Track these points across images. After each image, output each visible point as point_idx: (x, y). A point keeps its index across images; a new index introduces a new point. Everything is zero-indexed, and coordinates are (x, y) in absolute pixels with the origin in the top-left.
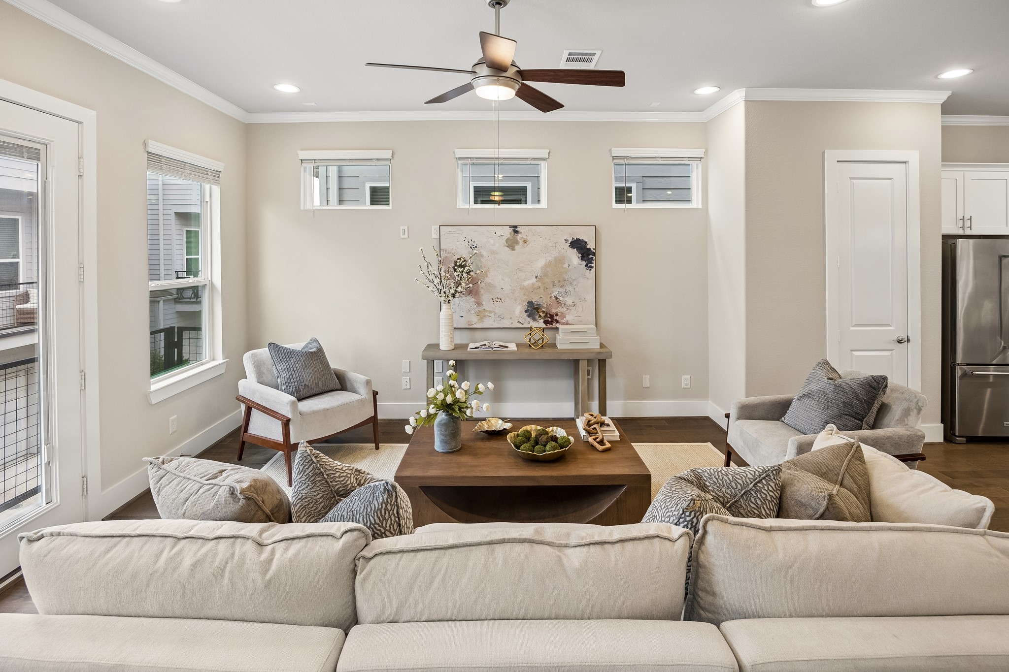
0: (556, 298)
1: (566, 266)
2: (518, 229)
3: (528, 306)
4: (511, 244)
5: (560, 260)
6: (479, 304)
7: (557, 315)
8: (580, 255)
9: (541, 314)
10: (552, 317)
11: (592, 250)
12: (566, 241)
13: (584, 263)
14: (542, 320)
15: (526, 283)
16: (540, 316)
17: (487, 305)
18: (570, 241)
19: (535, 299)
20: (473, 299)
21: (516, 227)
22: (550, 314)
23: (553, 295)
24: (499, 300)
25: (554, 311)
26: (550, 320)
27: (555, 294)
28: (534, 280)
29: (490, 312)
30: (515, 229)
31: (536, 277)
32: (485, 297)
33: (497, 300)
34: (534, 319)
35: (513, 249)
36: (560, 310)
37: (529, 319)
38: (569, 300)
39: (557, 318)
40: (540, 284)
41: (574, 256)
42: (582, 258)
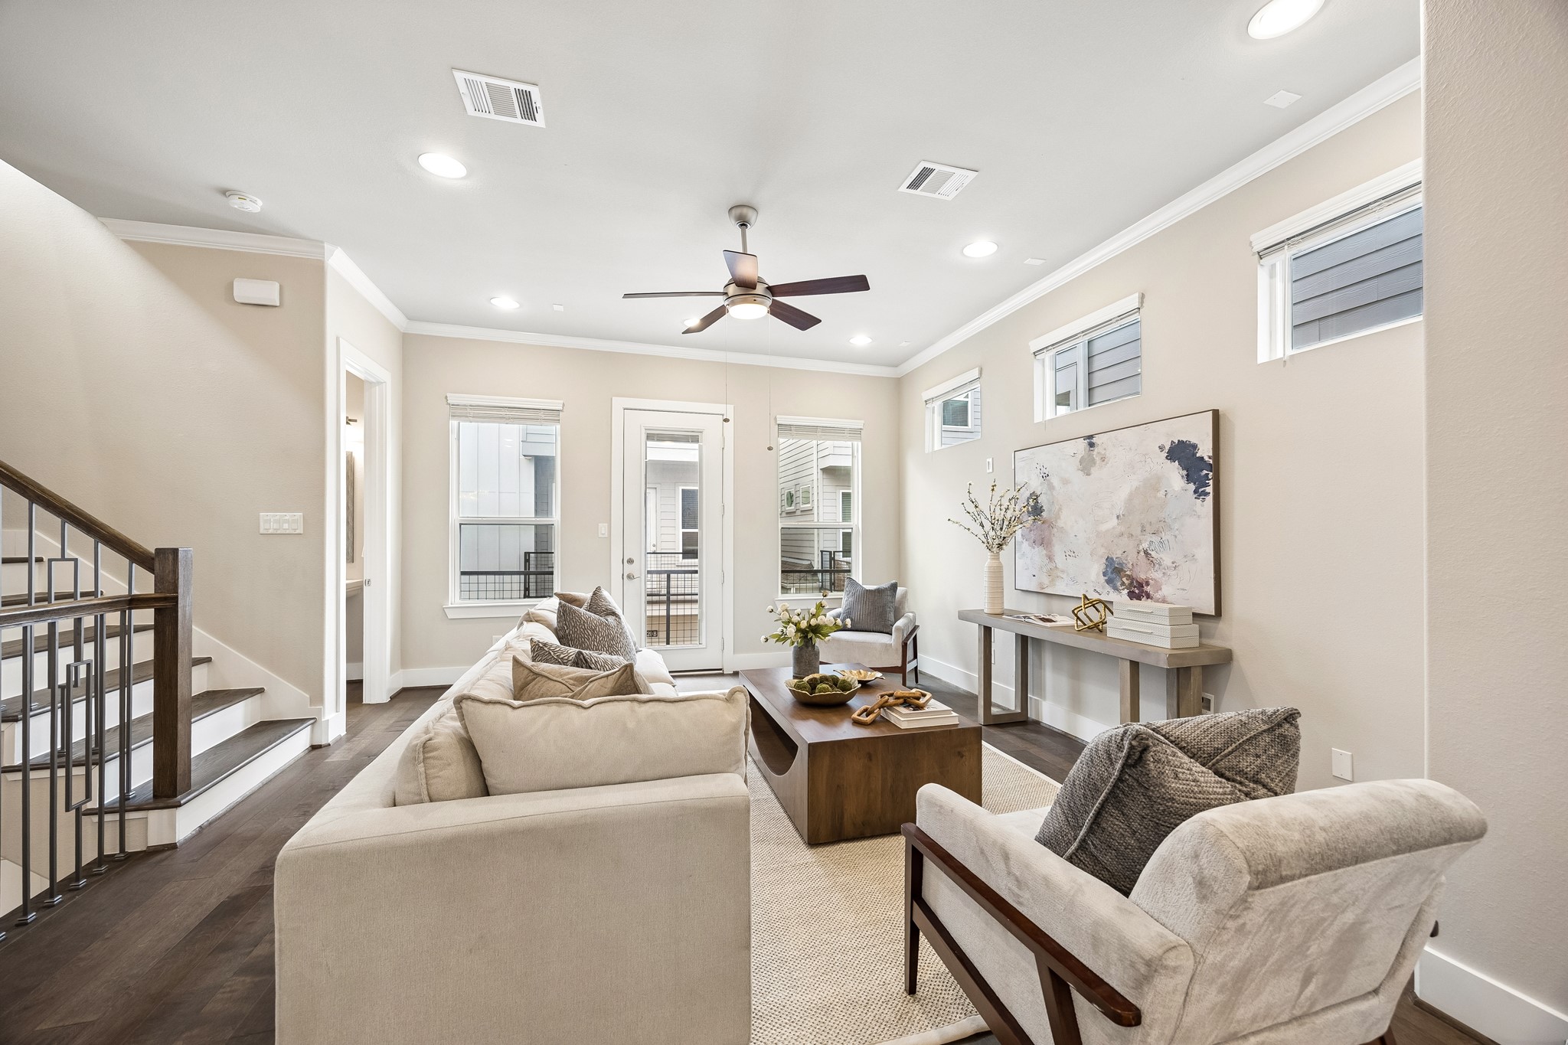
0: (1146, 553)
1: (1161, 494)
2: (1094, 440)
3: (1107, 566)
4: (1086, 466)
5: (1153, 484)
6: (1050, 558)
7: (1148, 584)
8: (1185, 472)
9: (1124, 579)
10: (1140, 585)
11: (1206, 459)
12: (1161, 448)
13: (1192, 487)
14: (1126, 591)
15: (1104, 527)
16: (1123, 584)
17: (1059, 559)
18: (1167, 448)
19: (1117, 554)
20: (1045, 552)
21: (1091, 437)
22: (1137, 581)
23: (1141, 548)
24: (1072, 554)
25: (1142, 576)
26: (1137, 591)
27: (1145, 545)
28: (1115, 521)
29: (1063, 571)
30: (1090, 441)
31: (1118, 517)
32: (1058, 549)
33: (1070, 553)
34: (1115, 589)
35: (1088, 474)
36: (1154, 575)
37: (1108, 588)
38: (1167, 560)
39: (1148, 589)
40: (1123, 529)
41: (1174, 475)
42: (1189, 478)
